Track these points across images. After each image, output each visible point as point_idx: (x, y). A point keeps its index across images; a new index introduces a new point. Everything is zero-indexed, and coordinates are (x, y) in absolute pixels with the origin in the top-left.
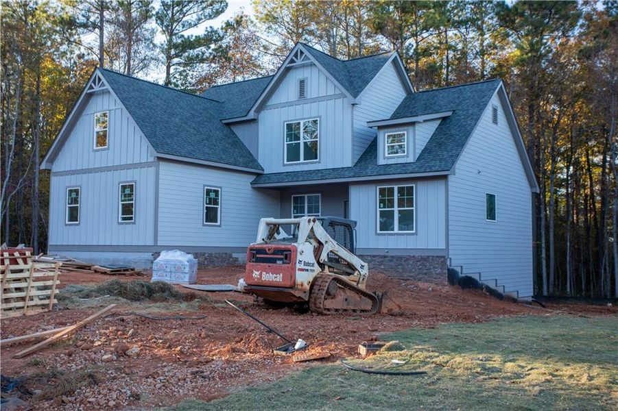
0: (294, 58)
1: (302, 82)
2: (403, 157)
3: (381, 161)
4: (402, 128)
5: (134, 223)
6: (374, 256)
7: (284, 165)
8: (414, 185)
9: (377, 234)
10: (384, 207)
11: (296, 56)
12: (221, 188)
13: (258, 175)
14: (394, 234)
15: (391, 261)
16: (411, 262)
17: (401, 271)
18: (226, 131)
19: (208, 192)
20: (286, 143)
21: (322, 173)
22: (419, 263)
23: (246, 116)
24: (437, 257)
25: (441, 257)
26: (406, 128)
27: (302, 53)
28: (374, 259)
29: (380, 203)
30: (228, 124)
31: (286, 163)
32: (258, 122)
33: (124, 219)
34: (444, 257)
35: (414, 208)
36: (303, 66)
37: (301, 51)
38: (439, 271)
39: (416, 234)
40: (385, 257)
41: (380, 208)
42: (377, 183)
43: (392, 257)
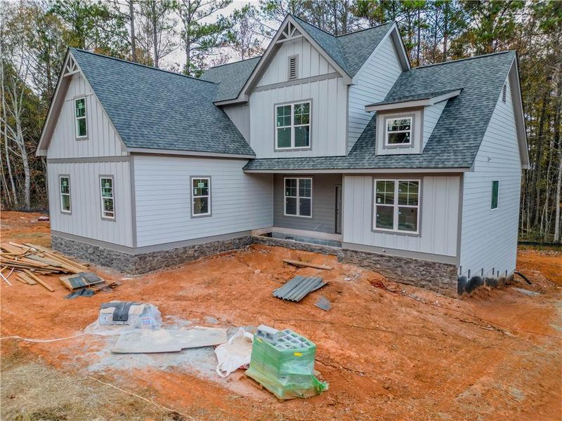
0: (284, 33)
1: (293, 61)
2: (408, 147)
3: (380, 151)
4: (408, 113)
5: (115, 220)
6: (369, 254)
7: (275, 151)
8: (419, 181)
9: (372, 230)
10: (382, 202)
11: (286, 30)
12: (210, 177)
13: (251, 160)
14: (393, 233)
15: (389, 261)
16: (412, 266)
17: (400, 273)
18: (218, 114)
19: (196, 182)
20: (276, 128)
21: (314, 161)
22: (422, 269)
23: (237, 98)
24: (444, 264)
25: (450, 265)
26: (412, 113)
27: (292, 26)
28: (368, 256)
29: (377, 198)
30: (221, 107)
31: (277, 148)
32: (248, 105)
33: (107, 214)
34: (454, 266)
35: (418, 207)
36: (294, 43)
37: (291, 24)
38: (446, 280)
39: (420, 235)
40: (382, 256)
41: (377, 202)
42: (374, 176)
43: (390, 257)
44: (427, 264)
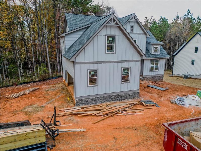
0: (132, 19)
1: (132, 27)
2: (157, 53)
3: (152, 53)
5: (129, 82)
6: (148, 77)
10: (152, 65)
14: (154, 71)
17: (154, 80)
37: (134, 16)
39: (158, 71)
40: (151, 77)
42: (151, 59)
43: (153, 77)
44: (159, 76)
